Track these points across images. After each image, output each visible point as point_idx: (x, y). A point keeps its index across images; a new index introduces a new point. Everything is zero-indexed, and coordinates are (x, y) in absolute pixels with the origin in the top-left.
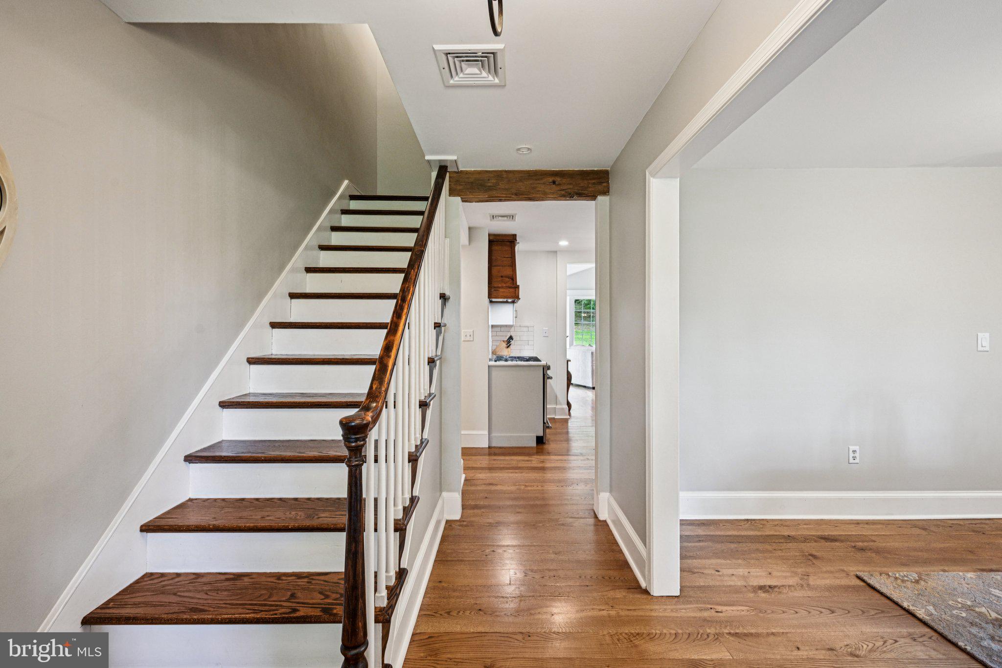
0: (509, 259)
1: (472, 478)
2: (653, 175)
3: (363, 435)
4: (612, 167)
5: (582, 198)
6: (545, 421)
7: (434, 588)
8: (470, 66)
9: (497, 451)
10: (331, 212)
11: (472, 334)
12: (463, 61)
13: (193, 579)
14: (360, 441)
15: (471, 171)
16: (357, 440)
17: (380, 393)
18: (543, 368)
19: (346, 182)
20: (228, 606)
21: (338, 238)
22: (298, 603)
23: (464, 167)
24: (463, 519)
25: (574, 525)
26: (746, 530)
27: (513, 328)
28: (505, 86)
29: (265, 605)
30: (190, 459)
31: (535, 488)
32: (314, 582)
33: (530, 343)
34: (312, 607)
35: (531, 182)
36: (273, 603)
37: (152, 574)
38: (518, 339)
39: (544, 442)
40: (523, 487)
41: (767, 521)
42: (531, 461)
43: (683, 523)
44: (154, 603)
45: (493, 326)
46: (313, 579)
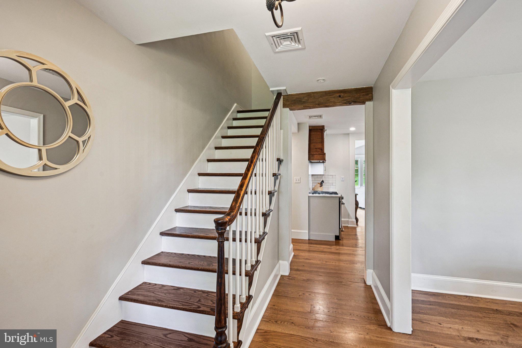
0: (320, 139)
1: (297, 255)
2: (394, 88)
3: (224, 227)
4: (374, 84)
5: (356, 104)
6: (341, 227)
7: (271, 308)
8: (285, 41)
9: (312, 242)
10: (228, 119)
11: (299, 179)
12: (281, 39)
13: (161, 287)
14: (223, 230)
15: (294, 94)
16: (222, 229)
17: (235, 207)
18: (339, 198)
19: (235, 104)
20: (172, 301)
21: (231, 132)
22: (201, 304)
23: (290, 93)
24: (290, 276)
25: (351, 286)
26: (464, 302)
27: (324, 176)
28: (305, 48)
29: (187, 303)
30: (162, 234)
31: (331, 263)
32: (209, 295)
33: (334, 184)
34: (207, 307)
35: (327, 97)
36: (191, 302)
37: (146, 283)
38: (327, 182)
39: (340, 239)
40: (324, 262)
41: (481, 298)
42: (331, 248)
43: (413, 291)
44: (145, 295)
45: (312, 175)
46: (209, 294)
